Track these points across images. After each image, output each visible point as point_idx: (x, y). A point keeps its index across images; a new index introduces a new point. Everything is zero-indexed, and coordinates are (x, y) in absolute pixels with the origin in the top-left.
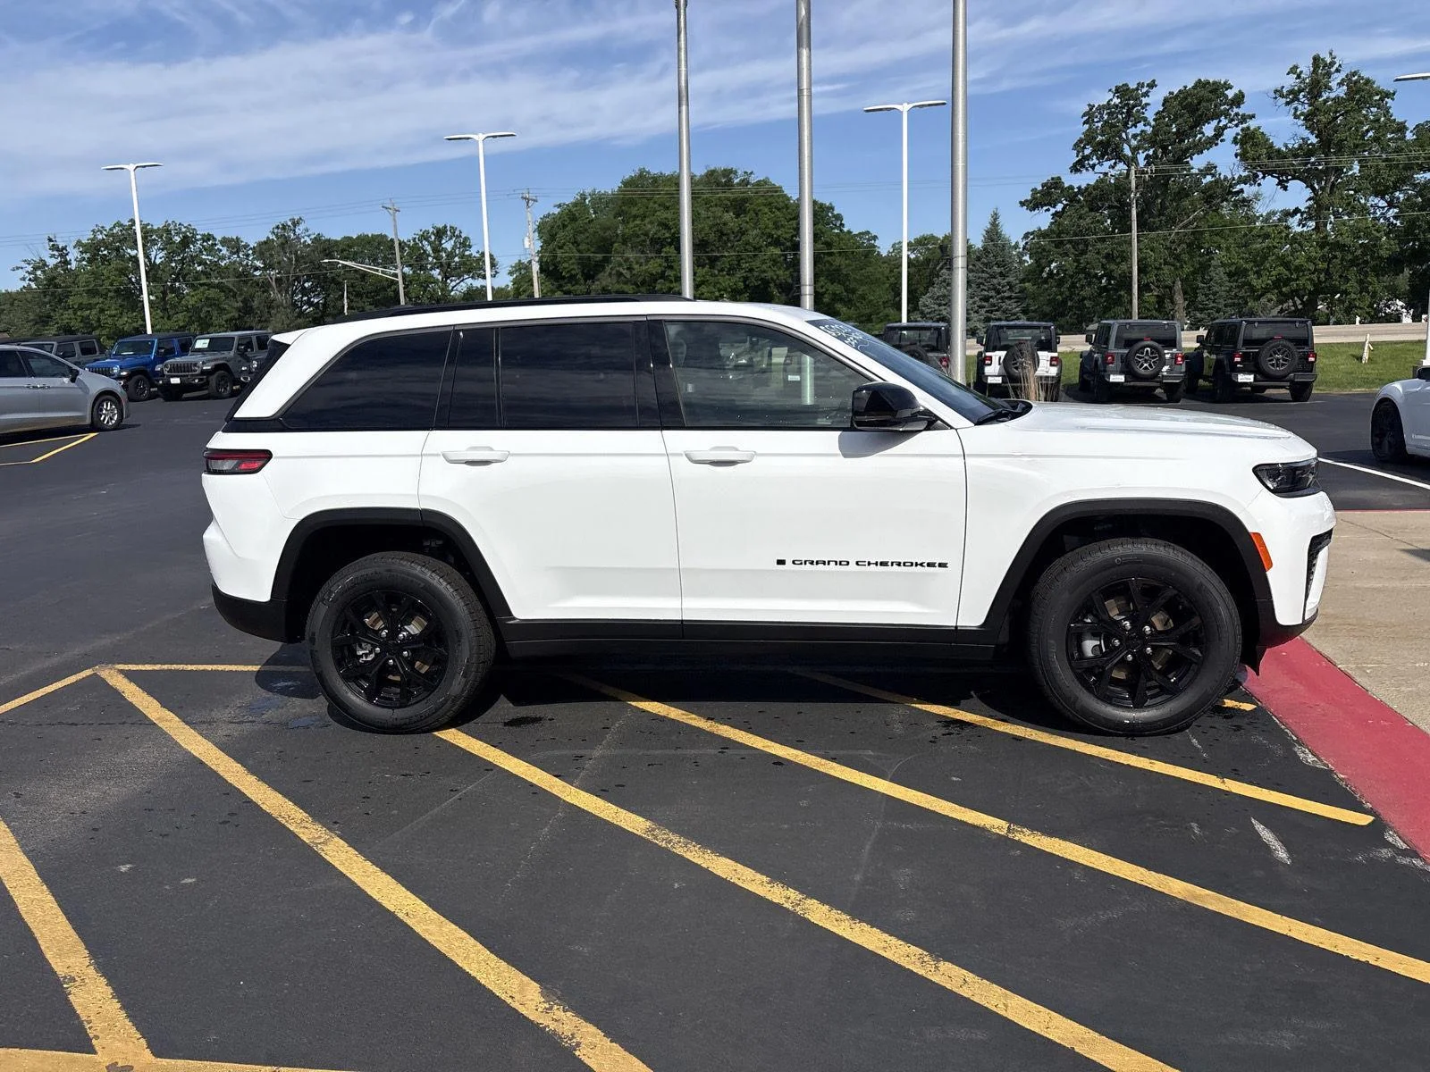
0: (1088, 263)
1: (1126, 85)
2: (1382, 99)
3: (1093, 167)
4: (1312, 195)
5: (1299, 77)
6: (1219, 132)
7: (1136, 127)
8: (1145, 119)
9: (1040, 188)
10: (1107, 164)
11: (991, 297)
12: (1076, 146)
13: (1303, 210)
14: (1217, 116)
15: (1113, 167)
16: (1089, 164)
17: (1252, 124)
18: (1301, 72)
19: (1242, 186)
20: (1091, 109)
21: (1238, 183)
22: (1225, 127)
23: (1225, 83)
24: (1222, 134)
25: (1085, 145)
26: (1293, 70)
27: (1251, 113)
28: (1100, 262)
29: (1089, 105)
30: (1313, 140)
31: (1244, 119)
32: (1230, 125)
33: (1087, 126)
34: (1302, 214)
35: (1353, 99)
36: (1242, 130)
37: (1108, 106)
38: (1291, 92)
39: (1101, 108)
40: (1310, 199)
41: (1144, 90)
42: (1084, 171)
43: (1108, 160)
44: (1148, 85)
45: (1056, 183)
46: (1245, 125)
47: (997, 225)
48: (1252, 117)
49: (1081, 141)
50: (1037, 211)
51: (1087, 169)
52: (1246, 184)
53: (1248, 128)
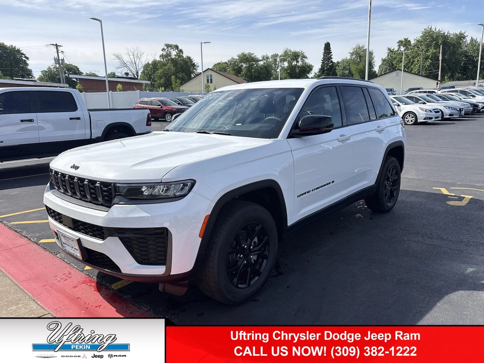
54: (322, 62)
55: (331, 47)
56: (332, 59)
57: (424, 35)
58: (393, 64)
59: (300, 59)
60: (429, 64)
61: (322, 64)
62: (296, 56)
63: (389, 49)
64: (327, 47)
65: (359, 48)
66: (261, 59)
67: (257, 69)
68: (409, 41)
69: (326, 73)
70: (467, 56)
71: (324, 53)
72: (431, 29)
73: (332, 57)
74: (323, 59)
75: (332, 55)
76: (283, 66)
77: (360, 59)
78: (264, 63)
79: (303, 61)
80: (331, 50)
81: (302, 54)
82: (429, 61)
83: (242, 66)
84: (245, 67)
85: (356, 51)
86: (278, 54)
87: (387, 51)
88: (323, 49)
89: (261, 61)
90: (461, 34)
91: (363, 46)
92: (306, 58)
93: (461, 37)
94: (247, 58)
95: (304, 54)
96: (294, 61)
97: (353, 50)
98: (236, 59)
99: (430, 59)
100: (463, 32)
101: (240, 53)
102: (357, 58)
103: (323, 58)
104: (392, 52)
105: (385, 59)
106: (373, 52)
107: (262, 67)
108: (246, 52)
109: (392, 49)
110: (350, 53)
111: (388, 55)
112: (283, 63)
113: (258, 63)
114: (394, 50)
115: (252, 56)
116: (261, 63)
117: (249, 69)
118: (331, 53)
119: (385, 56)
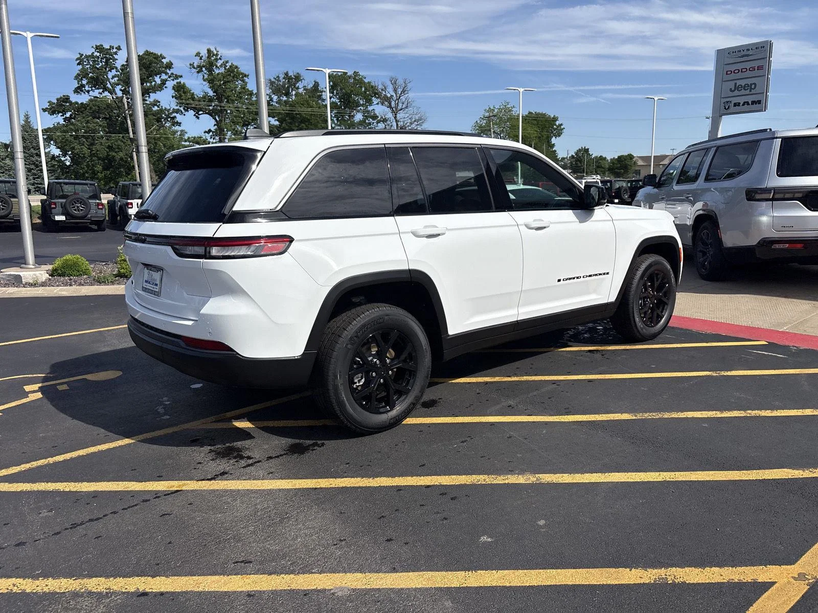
0: (98, 151)
1: (102, 46)
2: (242, 77)
3: (88, 92)
4: (216, 123)
5: (201, 59)
6: (164, 82)
7: (111, 71)
8: (116, 68)
9: (55, 101)
10: (97, 91)
11: (32, 169)
12: (76, 78)
13: (213, 130)
14: (159, 73)
15: (101, 94)
16: (85, 90)
17: (182, 80)
18: (202, 56)
19: (175, 114)
20: (81, 56)
21: (173, 112)
22: (166, 80)
23: (161, 55)
24: (165, 84)
25: (82, 78)
26: (198, 54)
27: (180, 75)
28: (105, 150)
29: (80, 54)
30: (211, 93)
31: (177, 77)
32: (169, 79)
33: (80, 67)
34: (213, 132)
35: (230, 75)
36: (177, 83)
37: (92, 56)
38: (198, 66)
39: (87, 57)
40: (215, 125)
41: (115, 50)
42: (83, 94)
43: (98, 89)
44: (116, 48)
45: (66, 99)
46: (178, 81)
47: (29, 122)
48: (181, 76)
49: (78, 75)
50: (55, 116)
51: (84, 93)
52: (177, 113)
53: (180, 83)
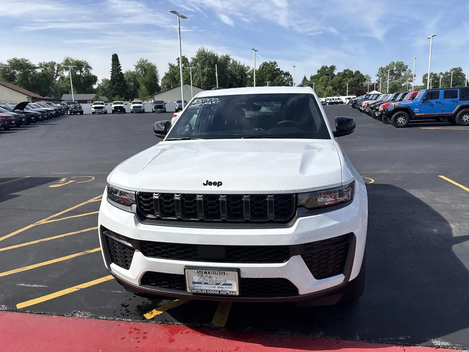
54: (111, 73)
55: (119, 59)
56: (121, 70)
57: (199, 55)
58: (175, 79)
59: (84, 69)
60: (206, 81)
61: (111, 75)
62: (79, 65)
63: (170, 65)
64: (115, 58)
65: (143, 62)
66: (37, 66)
67: (34, 77)
68: (187, 59)
69: (117, 84)
70: (231, 75)
71: (113, 64)
72: (204, 49)
73: (121, 69)
74: (112, 71)
75: (121, 67)
76: (62, 75)
77: (145, 72)
78: (42, 71)
79: (87, 70)
80: (119, 62)
81: (86, 63)
82: (205, 77)
83: (15, 73)
84: (19, 74)
85: (141, 64)
86: (55, 62)
87: (169, 66)
88: (111, 60)
89: (38, 68)
90: (227, 56)
91: (146, 60)
92: (91, 68)
93: (227, 59)
94: (21, 64)
95: (88, 64)
96: (78, 71)
97: (137, 64)
98: (6, 65)
99: (206, 76)
100: (228, 55)
101: (11, 58)
102: (142, 71)
103: (112, 69)
104: (173, 67)
105: (167, 73)
106: (156, 66)
107: (41, 75)
108: (19, 58)
109: (172, 65)
110: (135, 66)
111: (170, 70)
112: (62, 72)
113: (35, 71)
114: (175, 66)
115: (27, 62)
116: (39, 71)
117: (25, 76)
118: (120, 64)
119: (167, 71)
